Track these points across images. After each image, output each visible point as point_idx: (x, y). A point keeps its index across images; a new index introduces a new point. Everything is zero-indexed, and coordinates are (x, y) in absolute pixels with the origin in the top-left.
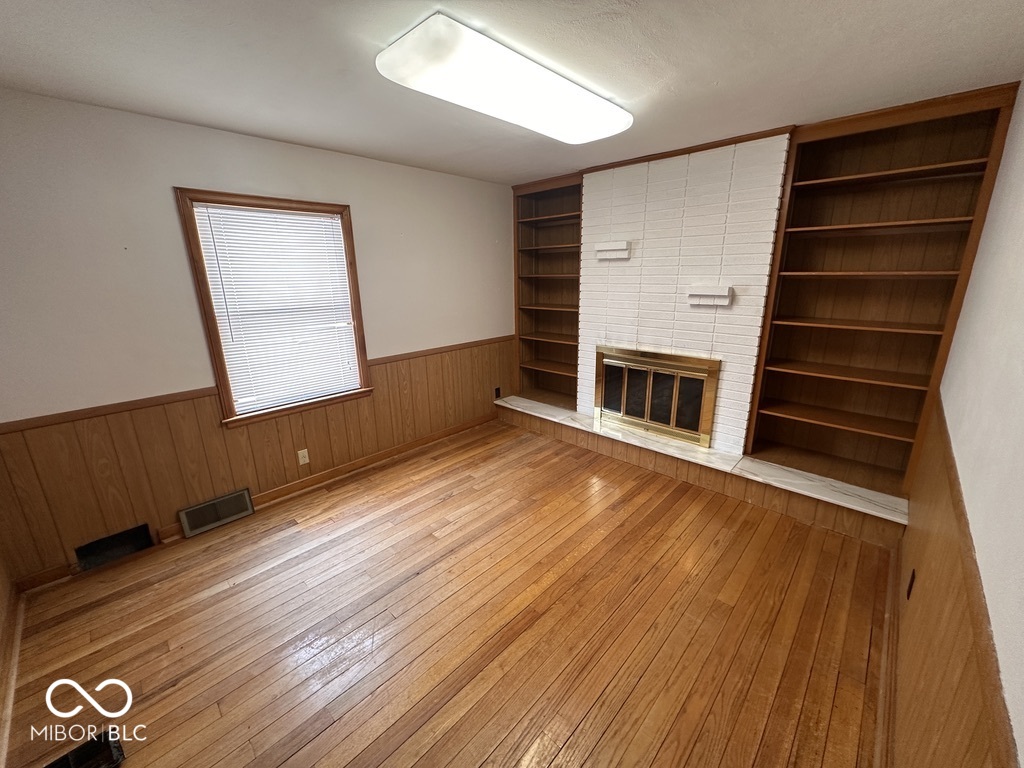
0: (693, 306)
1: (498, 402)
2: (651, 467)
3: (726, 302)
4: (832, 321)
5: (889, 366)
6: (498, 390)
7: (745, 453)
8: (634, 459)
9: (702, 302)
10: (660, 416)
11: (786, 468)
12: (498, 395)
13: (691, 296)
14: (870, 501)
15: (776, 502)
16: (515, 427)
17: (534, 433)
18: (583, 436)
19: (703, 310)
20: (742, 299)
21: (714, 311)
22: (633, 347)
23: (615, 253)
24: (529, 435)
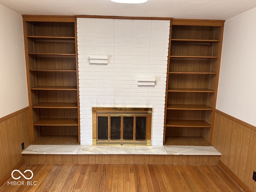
0: (139, 86)
1: (24, 152)
2: (132, 163)
3: (153, 84)
4: (177, 89)
5: (194, 103)
6: (23, 144)
7: (164, 144)
8: (123, 161)
9: (143, 84)
10: (128, 137)
11: (178, 146)
12: (23, 148)
13: (139, 82)
14: (207, 150)
15: (184, 161)
16: (42, 165)
17: (58, 165)
18: (92, 157)
19: (143, 88)
20: (158, 83)
21: (147, 88)
22: (112, 106)
23: (101, 61)
24: (56, 167)
